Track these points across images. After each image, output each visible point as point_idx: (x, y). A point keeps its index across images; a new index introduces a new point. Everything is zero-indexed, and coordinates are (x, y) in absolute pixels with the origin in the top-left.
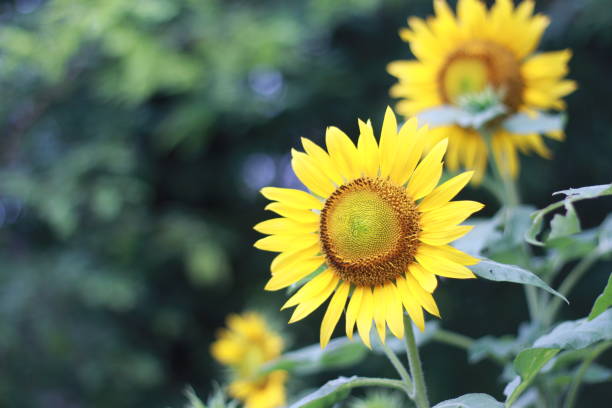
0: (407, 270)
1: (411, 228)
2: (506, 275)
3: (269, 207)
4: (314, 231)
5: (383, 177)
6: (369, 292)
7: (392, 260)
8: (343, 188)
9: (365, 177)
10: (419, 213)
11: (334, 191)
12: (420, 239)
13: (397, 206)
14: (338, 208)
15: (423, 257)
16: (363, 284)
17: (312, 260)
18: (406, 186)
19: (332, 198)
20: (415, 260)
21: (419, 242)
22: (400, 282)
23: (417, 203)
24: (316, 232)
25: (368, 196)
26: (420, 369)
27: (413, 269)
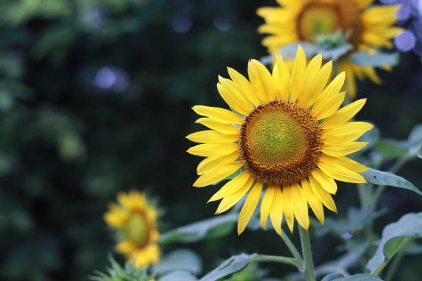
0: (311, 175)
1: (316, 142)
2: (386, 180)
3: (198, 121)
4: (235, 140)
5: (293, 100)
6: (279, 192)
7: (300, 167)
8: (260, 108)
9: (279, 100)
10: (322, 130)
11: (253, 109)
12: (322, 151)
13: (305, 124)
14: (256, 124)
15: (324, 165)
16: (274, 185)
17: (232, 164)
18: (311, 108)
19: (251, 115)
20: (317, 167)
21: (321, 153)
22: (304, 184)
23: (320, 122)
24: (237, 142)
25: (281, 116)
26: (310, 250)
27: (315, 174)
